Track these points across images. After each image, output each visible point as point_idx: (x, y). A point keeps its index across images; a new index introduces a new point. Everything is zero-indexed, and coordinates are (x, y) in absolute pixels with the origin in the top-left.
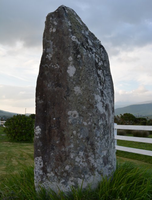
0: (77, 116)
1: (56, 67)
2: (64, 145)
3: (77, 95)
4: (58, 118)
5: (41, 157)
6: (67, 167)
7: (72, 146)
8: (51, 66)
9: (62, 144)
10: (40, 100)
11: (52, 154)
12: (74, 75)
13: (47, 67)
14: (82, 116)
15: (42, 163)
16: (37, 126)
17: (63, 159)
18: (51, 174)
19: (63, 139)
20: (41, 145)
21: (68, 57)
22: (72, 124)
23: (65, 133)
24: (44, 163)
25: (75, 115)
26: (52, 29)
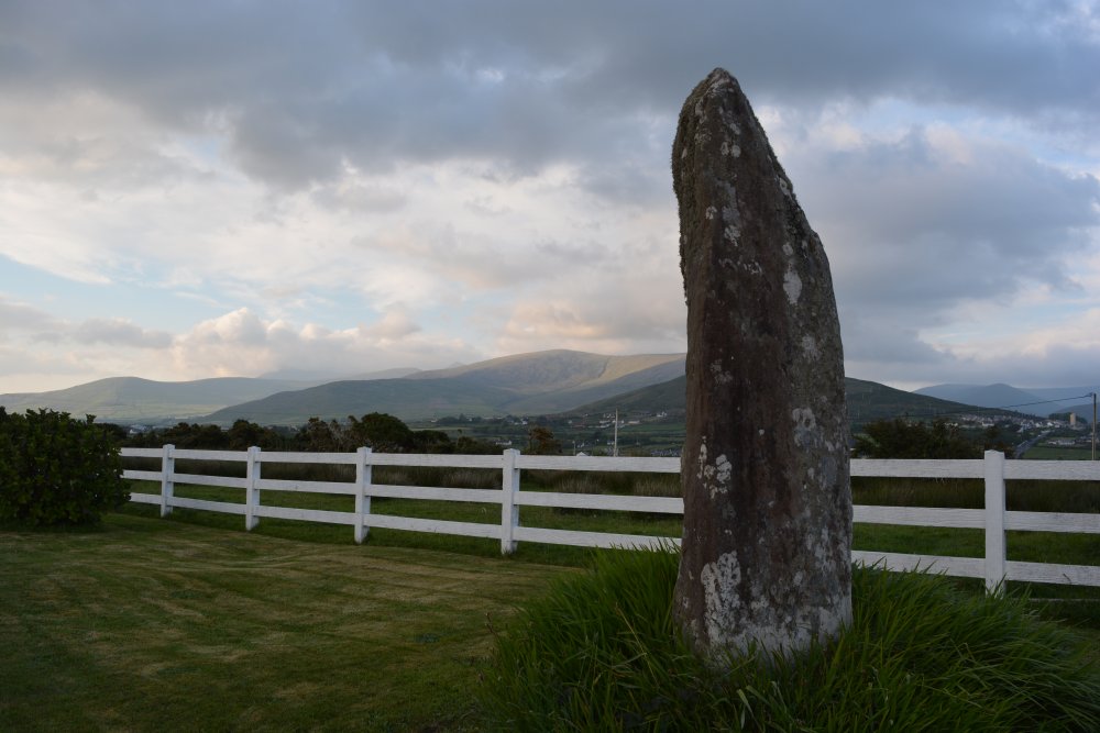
0: (813, 425)
1: (753, 272)
2: (787, 511)
3: (809, 362)
4: (769, 431)
5: (734, 553)
6: (798, 577)
7: (808, 513)
8: (741, 268)
9: (784, 509)
10: (724, 371)
11: (762, 540)
12: (799, 300)
13: (731, 268)
14: (824, 426)
15: (738, 571)
16: (718, 455)
17: (790, 553)
18: (760, 604)
19: (784, 492)
20: (733, 515)
21: (780, 243)
22: (801, 449)
23: (788, 474)
24: (743, 571)
25: (808, 422)
26: (730, 146)
